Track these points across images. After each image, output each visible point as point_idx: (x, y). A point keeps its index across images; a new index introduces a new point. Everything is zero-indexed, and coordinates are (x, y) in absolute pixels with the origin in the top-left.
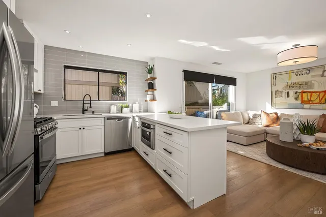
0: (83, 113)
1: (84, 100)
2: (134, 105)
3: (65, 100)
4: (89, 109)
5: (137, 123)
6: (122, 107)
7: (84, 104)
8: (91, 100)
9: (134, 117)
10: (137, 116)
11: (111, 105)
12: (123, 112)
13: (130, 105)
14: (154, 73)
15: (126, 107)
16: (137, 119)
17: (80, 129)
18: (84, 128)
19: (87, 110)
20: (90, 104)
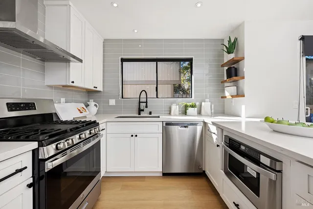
0: (139, 114)
1: (140, 98)
2: (203, 103)
3: (123, 98)
4: (145, 109)
5: (215, 137)
6: (186, 107)
7: (140, 102)
8: (147, 98)
9: (205, 124)
10: (214, 124)
11: (172, 103)
12: (187, 113)
13: (197, 104)
14: (237, 51)
15: (192, 106)
16: (213, 129)
17: (132, 136)
18: (136, 136)
19: (143, 110)
20: (146, 102)
